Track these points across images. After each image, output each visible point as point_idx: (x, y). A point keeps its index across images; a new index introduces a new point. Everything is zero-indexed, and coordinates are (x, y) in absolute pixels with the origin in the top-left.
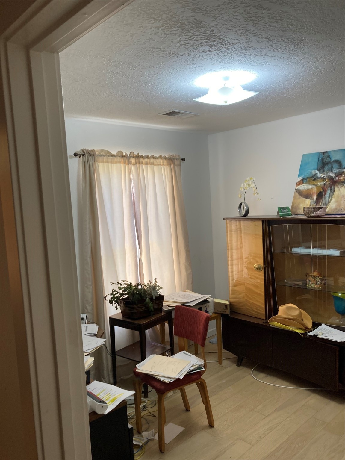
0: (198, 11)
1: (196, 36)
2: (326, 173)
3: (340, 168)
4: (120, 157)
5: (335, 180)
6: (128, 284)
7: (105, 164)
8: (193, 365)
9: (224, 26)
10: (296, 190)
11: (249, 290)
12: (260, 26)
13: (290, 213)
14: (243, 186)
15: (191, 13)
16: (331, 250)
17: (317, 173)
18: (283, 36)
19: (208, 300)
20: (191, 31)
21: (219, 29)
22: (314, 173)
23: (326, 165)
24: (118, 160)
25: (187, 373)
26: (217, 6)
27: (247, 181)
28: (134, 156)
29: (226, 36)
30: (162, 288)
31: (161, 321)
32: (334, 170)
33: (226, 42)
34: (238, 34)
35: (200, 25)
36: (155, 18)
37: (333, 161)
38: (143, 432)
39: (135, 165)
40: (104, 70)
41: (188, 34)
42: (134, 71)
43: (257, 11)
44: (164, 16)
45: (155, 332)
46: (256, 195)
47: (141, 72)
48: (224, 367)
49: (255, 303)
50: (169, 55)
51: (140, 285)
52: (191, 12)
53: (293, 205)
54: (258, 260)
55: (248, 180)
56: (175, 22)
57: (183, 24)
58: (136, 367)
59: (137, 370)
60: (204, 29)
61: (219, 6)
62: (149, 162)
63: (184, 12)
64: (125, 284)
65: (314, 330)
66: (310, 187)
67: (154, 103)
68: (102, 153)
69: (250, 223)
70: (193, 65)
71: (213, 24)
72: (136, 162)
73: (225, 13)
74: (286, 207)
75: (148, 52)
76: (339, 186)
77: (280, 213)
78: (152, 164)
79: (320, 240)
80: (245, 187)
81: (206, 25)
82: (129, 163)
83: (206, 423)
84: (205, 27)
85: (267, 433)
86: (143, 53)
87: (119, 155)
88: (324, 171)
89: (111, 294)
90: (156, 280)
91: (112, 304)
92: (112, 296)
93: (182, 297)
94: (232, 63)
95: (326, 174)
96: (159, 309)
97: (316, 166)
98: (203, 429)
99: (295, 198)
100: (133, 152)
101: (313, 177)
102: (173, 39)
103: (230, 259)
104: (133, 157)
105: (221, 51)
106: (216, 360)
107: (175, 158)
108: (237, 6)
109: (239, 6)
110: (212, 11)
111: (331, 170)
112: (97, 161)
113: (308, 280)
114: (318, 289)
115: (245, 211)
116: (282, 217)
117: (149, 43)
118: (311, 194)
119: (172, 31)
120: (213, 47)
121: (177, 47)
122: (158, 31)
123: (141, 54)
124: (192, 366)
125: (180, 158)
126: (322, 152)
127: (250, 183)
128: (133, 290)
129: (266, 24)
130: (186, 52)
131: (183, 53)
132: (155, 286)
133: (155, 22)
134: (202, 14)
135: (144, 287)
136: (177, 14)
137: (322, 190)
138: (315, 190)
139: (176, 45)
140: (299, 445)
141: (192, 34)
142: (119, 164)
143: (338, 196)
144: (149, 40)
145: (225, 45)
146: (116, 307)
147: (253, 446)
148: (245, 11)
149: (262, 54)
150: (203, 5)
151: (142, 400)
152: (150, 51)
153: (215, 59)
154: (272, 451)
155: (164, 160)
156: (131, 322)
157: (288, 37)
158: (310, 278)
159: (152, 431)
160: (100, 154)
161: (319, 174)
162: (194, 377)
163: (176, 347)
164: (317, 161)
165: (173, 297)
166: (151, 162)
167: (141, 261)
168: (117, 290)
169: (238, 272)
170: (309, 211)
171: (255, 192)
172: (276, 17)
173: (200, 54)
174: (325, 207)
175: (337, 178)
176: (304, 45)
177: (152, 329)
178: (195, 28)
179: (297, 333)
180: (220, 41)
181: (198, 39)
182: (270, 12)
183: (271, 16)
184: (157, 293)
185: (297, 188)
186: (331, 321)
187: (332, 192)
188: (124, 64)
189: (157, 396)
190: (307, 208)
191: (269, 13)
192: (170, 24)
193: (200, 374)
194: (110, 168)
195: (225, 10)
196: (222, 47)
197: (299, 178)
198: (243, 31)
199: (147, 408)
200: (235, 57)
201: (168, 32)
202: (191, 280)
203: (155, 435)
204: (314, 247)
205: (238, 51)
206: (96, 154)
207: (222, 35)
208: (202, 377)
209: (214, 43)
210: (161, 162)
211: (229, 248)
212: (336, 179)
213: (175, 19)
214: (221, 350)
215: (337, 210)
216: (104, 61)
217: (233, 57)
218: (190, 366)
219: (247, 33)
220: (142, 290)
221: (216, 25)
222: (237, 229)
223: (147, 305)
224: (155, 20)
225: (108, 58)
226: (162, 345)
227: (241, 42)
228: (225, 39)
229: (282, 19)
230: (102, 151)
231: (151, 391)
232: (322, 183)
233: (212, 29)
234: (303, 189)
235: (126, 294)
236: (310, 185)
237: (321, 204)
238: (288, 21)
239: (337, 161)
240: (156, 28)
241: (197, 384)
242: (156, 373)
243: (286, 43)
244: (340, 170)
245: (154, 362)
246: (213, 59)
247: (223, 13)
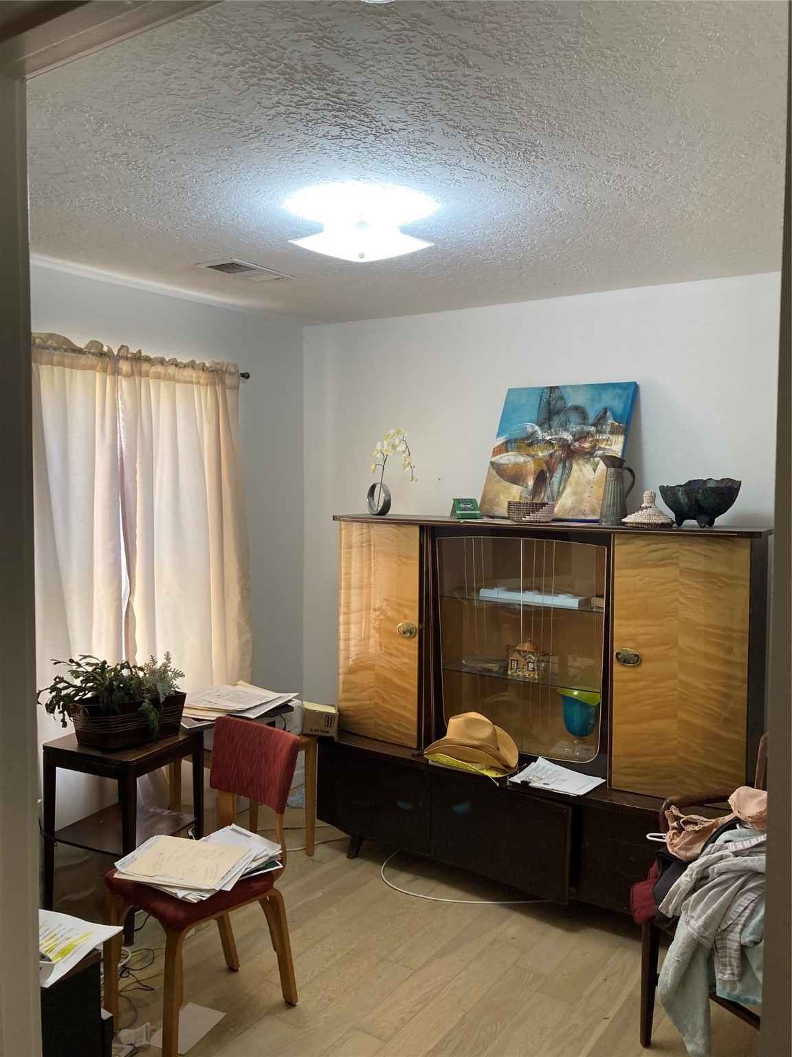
0: (329, 46)
1: (314, 100)
2: (556, 431)
3: (584, 424)
4: (93, 354)
5: (572, 447)
6: (97, 664)
7: (55, 368)
8: (256, 857)
9: (380, 89)
10: (492, 463)
11: (384, 681)
12: (455, 101)
13: (479, 512)
14: (381, 448)
15: (313, 46)
16: (560, 596)
17: (536, 431)
18: (498, 130)
19: (289, 704)
20: (307, 88)
21: (368, 93)
22: (530, 430)
23: (555, 414)
24: (89, 362)
25: (241, 876)
26: (372, 42)
27: (390, 437)
28: (129, 355)
29: (381, 112)
30: (182, 675)
31: (173, 756)
32: (572, 428)
33: (377, 124)
34: (407, 111)
35: (329, 78)
36: (230, 42)
37: (571, 408)
38: (120, 1030)
39: (130, 376)
40: (84, 143)
41: (298, 92)
42: (158, 156)
43: (455, 68)
44: (251, 42)
45: (156, 782)
46: (408, 469)
47: (175, 161)
48: (319, 862)
49: (396, 710)
50: (247, 133)
51: (128, 667)
52: (314, 44)
53: (484, 497)
54: (407, 612)
55: (392, 434)
56: (272, 61)
57: (292, 68)
58: (115, 867)
59: (116, 876)
60: (336, 88)
61: (377, 43)
62: (165, 375)
63: (298, 41)
64: (88, 664)
65: (521, 770)
66: (522, 459)
67: (192, 238)
68: (50, 342)
69: (392, 529)
70: (296, 164)
71: (359, 79)
72: (132, 371)
73: (386, 60)
74: (471, 499)
75: (199, 119)
76: (581, 462)
77: (457, 512)
78: (172, 378)
79: (539, 575)
80: (386, 450)
81: (340, 79)
82: (116, 372)
83: (279, 996)
84: (338, 84)
85: (417, 1008)
86: (187, 118)
87: (92, 351)
88: (550, 429)
89: (53, 689)
90: (168, 655)
91: (53, 713)
92: (54, 694)
93: (228, 697)
94: (384, 171)
95: (555, 434)
96: (173, 726)
97: (534, 417)
98: (269, 1013)
99: (489, 480)
100: (127, 347)
101: (527, 438)
102: (262, 99)
103: (342, 609)
104: (127, 359)
105: (364, 140)
106: (301, 846)
107: (226, 369)
108: (416, 49)
109: (418, 51)
110: (360, 50)
111: (564, 426)
112: (36, 361)
113: (512, 660)
114: (532, 681)
115: (381, 504)
116: (462, 521)
117: (206, 97)
118: (522, 473)
119: (262, 79)
120: (348, 131)
121: (269, 117)
122: (230, 73)
123: (181, 120)
124: (254, 860)
125: (238, 371)
126: (547, 388)
127: (397, 442)
128: (110, 679)
129: (468, 101)
130: (286, 132)
131: (279, 134)
132: (165, 671)
133: (228, 53)
134: (337, 54)
135: (136, 673)
136: (281, 44)
137: (545, 468)
138: (531, 466)
139: (267, 114)
140: (487, 1032)
141: (308, 95)
142: (89, 372)
143: (578, 483)
144: (206, 91)
145: (374, 129)
146: (63, 720)
147: (387, 1042)
148: (430, 64)
149: (448, 162)
150: (343, 35)
151: (122, 952)
152: (203, 115)
153: (348, 156)
154: (430, 1050)
155: (201, 373)
156: (101, 758)
157: (507, 135)
158: (516, 656)
159: (144, 1026)
160: (45, 343)
161: (540, 434)
162: (257, 886)
163: (208, 817)
164: (538, 406)
165: (205, 698)
166: (169, 374)
167: (130, 610)
168: (69, 678)
169: (361, 641)
170: (519, 510)
171: (407, 463)
172: (491, 87)
173: (317, 141)
174: (552, 504)
175: (577, 444)
176: (537, 157)
177: (149, 776)
178: (317, 82)
179: (487, 777)
180: (366, 119)
181: (319, 107)
182: (480, 75)
183: (481, 84)
184: (170, 686)
185: (494, 459)
186: (555, 750)
187: (567, 473)
188: (137, 136)
189: (165, 937)
190: (516, 503)
191: (478, 78)
192: (260, 63)
193: (271, 877)
194: (67, 379)
195: (388, 54)
196: (369, 132)
197: (498, 439)
198: (418, 107)
199: (131, 972)
200: (392, 158)
201: (255, 80)
202: (248, 657)
203: (151, 1037)
204: (526, 589)
205: (400, 147)
206: (34, 342)
207: (373, 107)
208: (276, 885)
209: (353, 122)
210: (194, 375)
211: (343, 584)
212: (574, 446)
213: (274, 55)
214: (313, 823)
215: (576, 512)
216: (88, 121)
217: (387, 158)
218: (247, 862)
219: (427, 112)
220: (132, 679)
221: (364, 83)
222: (363, 543)
223: (144, 715)
224: (229, 48)
225: (100, 117)
226: (173, 814)
227: (411, 128)
228: (378, 117)
229: (503, 94)
230: (51, 336)
231: (141, 928)
232: (546, 453)
233: (353, 89)
234: (507, 462)
235: (91, 689)
236: (521, 455)
237: (543, 497)
238: (513, 102)
239: (577, 409)
240: (226, 65)
241: (263, 902)
242: (164, 880)
243: (501, 146)
244: (583, 428)
245: (161, 854)
246: (344, 157)
247: (382, 59)
